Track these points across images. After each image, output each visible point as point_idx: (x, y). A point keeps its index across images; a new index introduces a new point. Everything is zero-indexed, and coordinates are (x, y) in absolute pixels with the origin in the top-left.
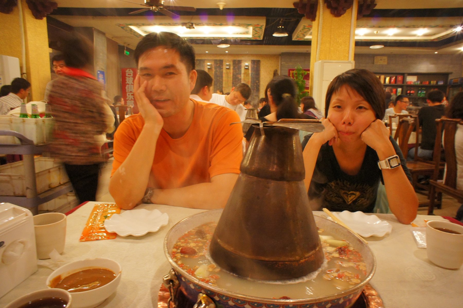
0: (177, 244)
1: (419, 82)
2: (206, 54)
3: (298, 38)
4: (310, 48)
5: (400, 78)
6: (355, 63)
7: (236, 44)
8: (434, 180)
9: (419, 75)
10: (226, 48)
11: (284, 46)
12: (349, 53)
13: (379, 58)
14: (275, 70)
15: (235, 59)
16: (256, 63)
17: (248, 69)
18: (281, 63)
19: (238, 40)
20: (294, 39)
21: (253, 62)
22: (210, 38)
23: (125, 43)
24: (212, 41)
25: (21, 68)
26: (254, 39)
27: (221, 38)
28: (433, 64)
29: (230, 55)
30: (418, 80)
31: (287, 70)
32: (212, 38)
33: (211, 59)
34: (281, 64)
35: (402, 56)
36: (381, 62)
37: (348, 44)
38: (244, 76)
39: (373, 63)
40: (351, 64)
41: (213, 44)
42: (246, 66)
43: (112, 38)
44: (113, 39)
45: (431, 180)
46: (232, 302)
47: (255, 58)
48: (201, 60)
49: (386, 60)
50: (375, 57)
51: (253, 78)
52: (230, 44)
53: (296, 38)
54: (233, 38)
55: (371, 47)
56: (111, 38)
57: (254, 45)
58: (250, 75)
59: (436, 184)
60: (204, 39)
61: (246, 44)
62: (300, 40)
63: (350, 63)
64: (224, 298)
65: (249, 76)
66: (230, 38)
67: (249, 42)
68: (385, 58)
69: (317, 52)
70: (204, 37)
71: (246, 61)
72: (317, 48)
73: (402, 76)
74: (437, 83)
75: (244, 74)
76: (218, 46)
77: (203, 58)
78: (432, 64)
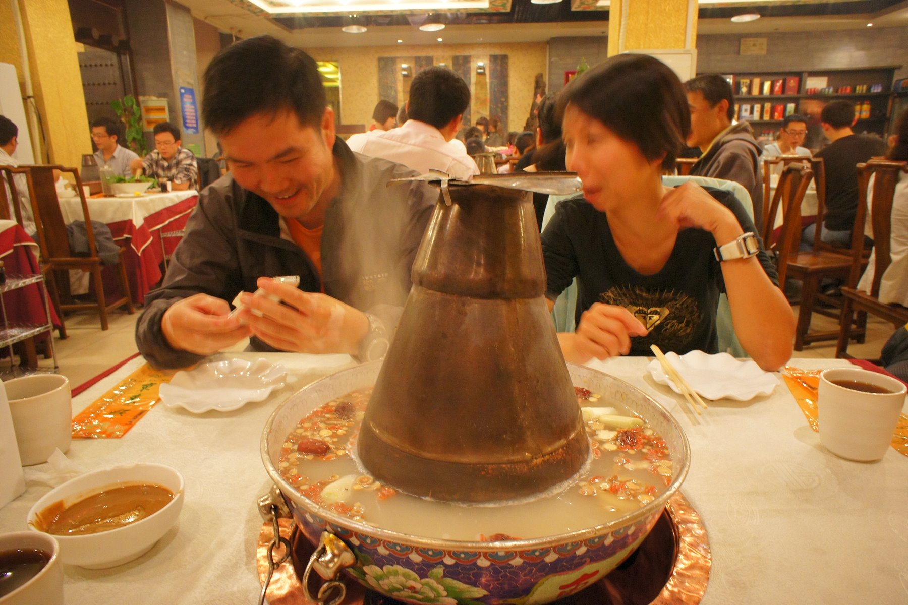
0: (295, 432)
1: (831, 90)
2: (397, 47)
3: (583, 6)
4: (607, 26)
5: (792, 83)
6: (699, 54)
7: (458, 23)
8: (850, 288)
9: (831, 74)
10: (438, 31)
11: (554, 24)
12: (685, 32)
13: (750, 41)
14: (539, 74)
15: (458, 54)
16: (499, 62)
17: (483, 74)
18: (550, 59)
19: (462, 13)
20: (576, 8)
21: (494, 59)
22: (404, 13)
23: (231, 28)
24: (410, 19)
25: (23, 86)
26: (494, 11)
27: (427, 11)
28: (863, 49)
29: (446, 45)
30: (829, 85)
31: (562, 73)
32: (408, 13)
33: (409, 55)
34: (551, 62)
35: (795, 35)
36: (755, 50)
37: (685, 14)
38: (476, 89)
39: (738, 53)
40: (690, 55)
41: (411, 23)
42: (480, 68)
43: (206, 18)
44: (207, 21)
45: (846, 288)
46: (384, 548)
47: (498, 52)
48: (388, 58)
49: (765, 47)
50: (742, 41)
51: (495, 91)
52: (445, 24)
53: (579, 6)
54: (450, 9)
55: (734, 19)
56: (202, 18)
57: (496, 23)
58: (488, 86)
59: (854, 295)
60: (391, 14)
61: (478, 21)
62: (588, 10)
63: (687, 53)
64: (369, 541)
65: (486, 88)
66: (445, 10)
67: (484, 17)
68: (764, 41)
69: (621, 34)
70: (392, 11)
71: (478, 58)
72: (620, 25)
73: (797, 79)
74: (869, 89)
75: (476, 84)
76: (421, 28)
77: (393, 55)
78: (859, 50)
